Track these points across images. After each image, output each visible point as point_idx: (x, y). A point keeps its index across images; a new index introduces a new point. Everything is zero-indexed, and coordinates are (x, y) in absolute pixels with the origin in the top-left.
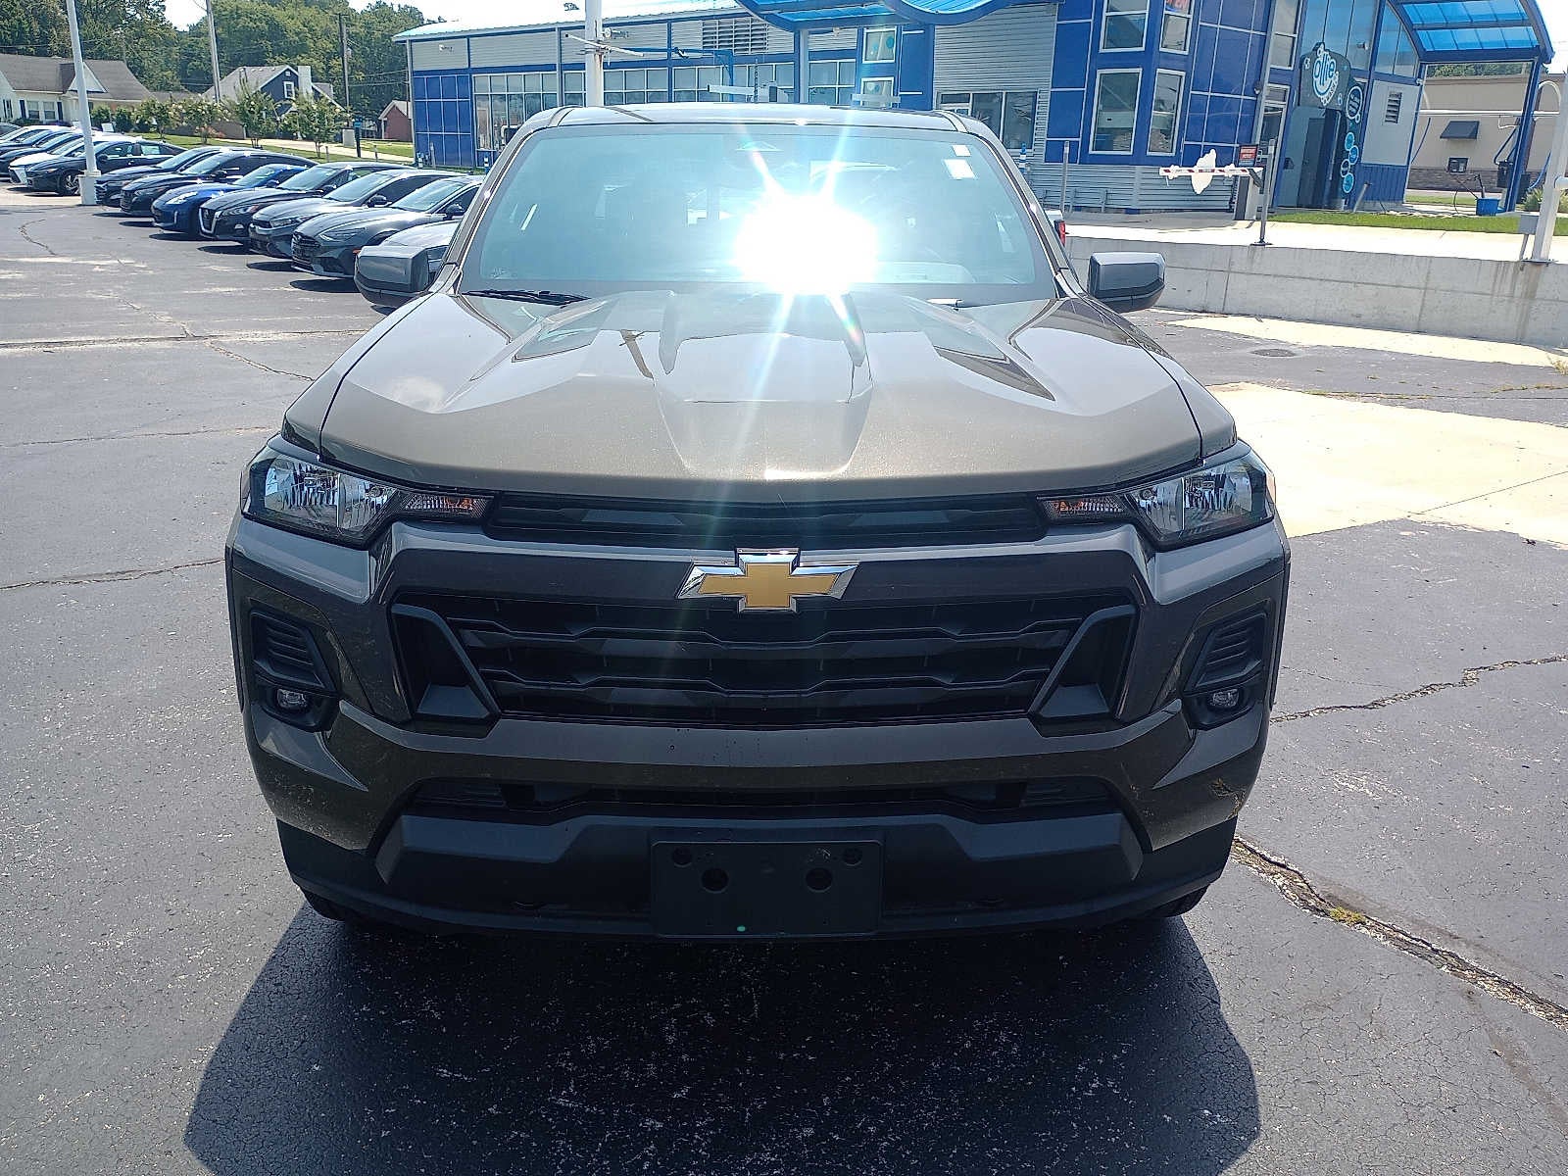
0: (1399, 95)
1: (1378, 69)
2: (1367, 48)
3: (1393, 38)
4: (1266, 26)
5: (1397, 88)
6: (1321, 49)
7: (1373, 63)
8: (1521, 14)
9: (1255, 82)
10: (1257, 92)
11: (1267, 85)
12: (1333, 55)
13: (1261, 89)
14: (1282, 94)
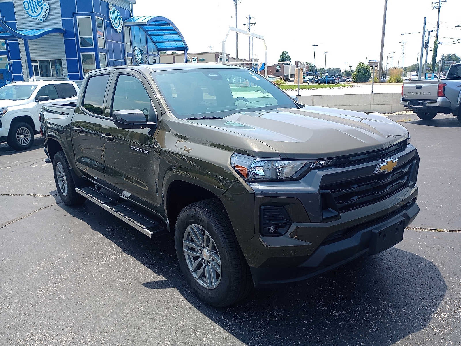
0: (155, 60)
1: (149, 53)
2: (146, 47)
3: (151, 45)
4: (123, 41)
5: (155, 58)
6: (136, 47)
7: (148, 51)
8: (180, 39)
9: (124, 57)
10: (125, 59)
11: (127, 57)
12: (139, 49)
13: (126, 58)
14: (131, 60)
